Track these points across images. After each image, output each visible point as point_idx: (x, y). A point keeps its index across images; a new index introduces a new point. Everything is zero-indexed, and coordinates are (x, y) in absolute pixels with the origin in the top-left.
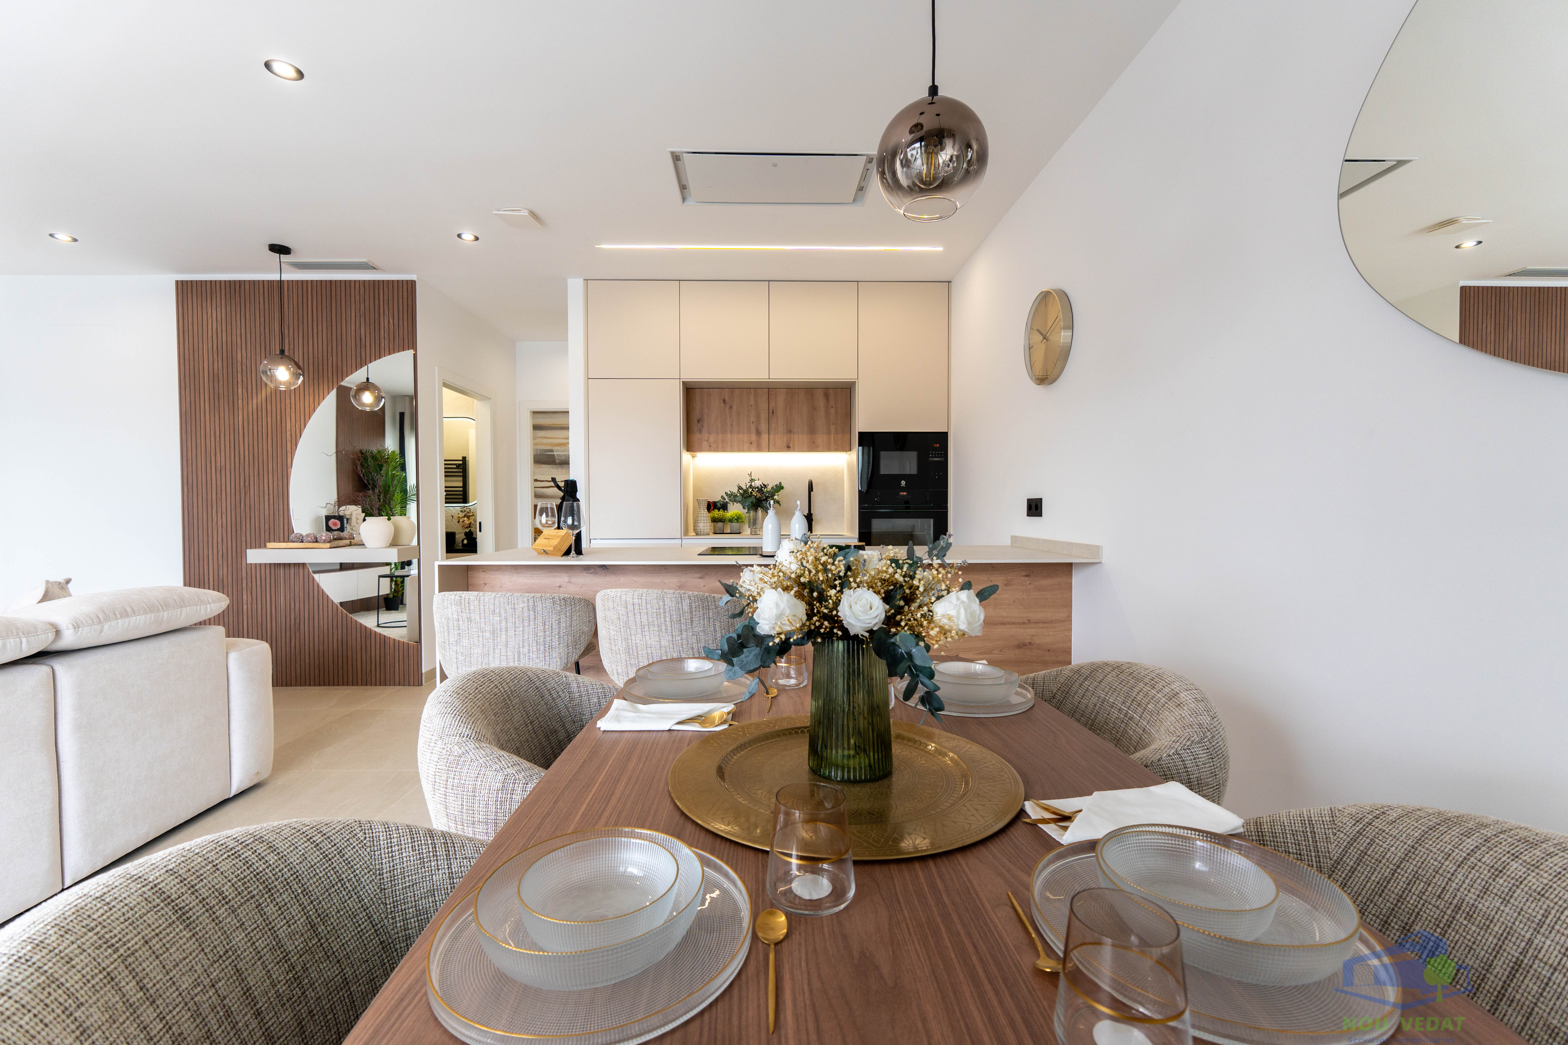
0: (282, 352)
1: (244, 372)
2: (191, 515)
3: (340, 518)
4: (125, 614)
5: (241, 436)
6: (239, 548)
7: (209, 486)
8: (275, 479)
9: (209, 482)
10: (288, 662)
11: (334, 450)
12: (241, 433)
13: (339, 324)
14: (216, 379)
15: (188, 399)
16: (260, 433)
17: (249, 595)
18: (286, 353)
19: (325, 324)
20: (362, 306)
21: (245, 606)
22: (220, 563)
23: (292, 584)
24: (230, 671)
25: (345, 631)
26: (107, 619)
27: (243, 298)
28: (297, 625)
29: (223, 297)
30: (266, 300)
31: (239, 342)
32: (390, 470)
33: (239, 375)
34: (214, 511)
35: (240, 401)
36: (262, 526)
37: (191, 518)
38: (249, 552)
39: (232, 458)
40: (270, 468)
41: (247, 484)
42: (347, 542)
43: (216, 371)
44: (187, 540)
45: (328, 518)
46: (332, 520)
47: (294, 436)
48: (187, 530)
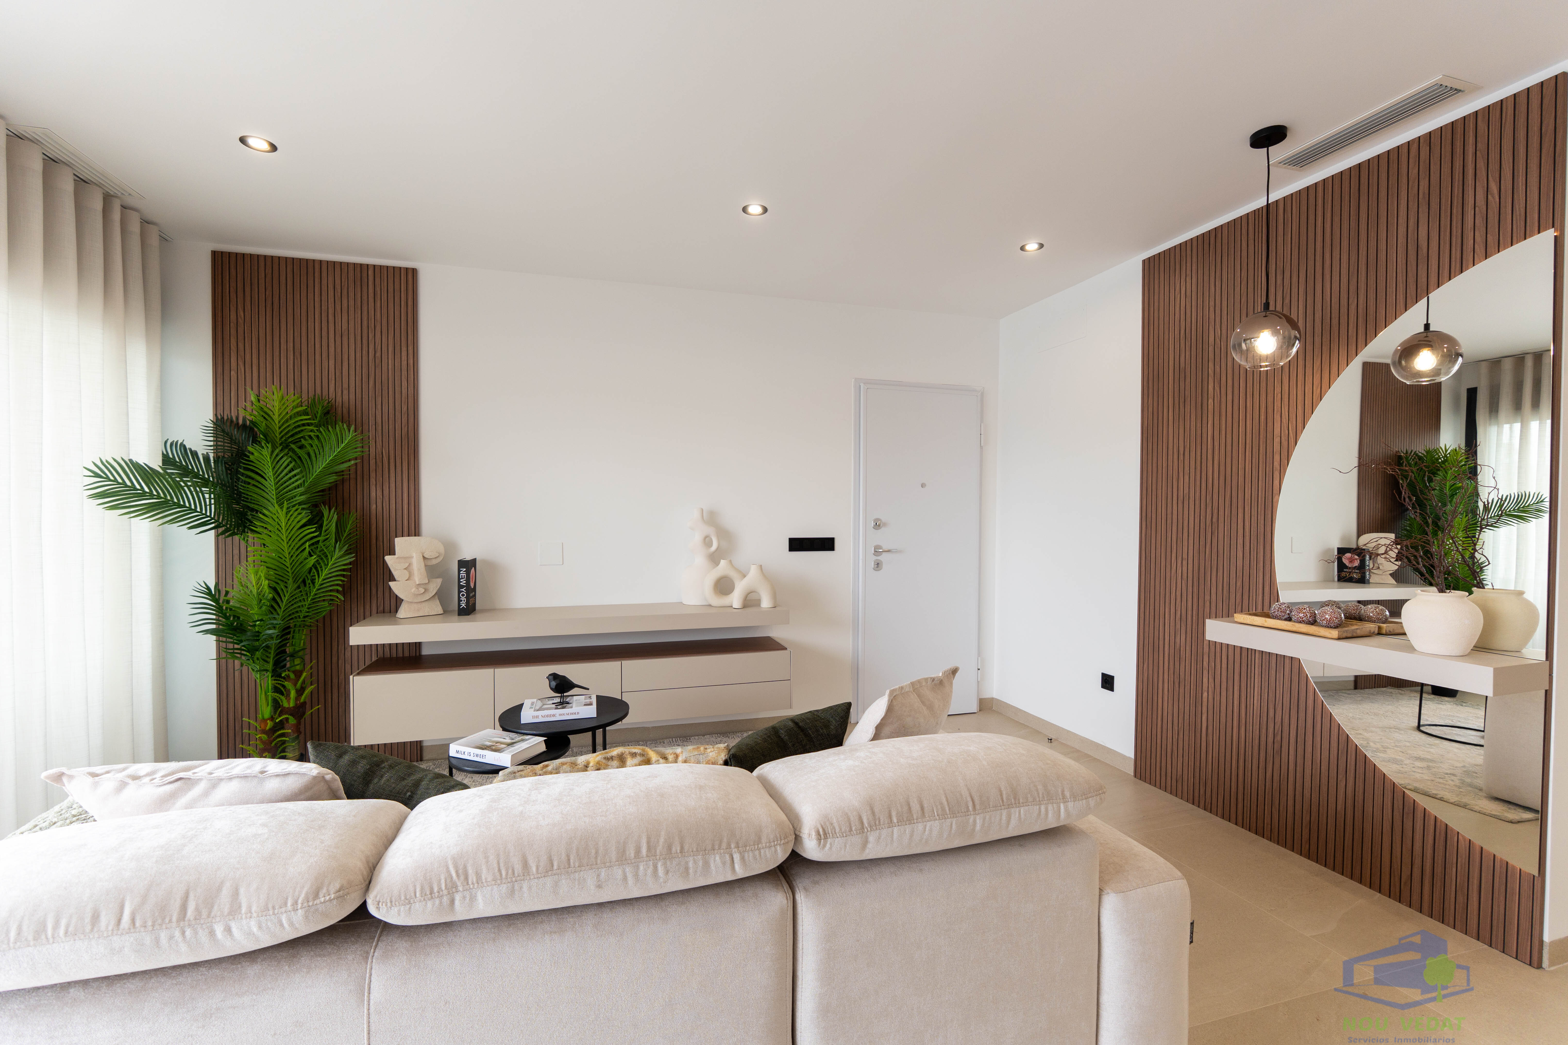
0: (1267, 306)
1: (1217, 360)
2: (1148, 558)
3: (1359, 552)
4: (907, 818)
5: (1210, 451)
6: (1201, 610)
7: (1169, 521)
8: (1254, 513)
9: (1169, 516)
10: (1261, 798)
11: (1355, 463)
12: (1210, 446)
13: (1373, 235)
14: (1182, 375)
15: (1150, 409)
16: (1235, 444)
17: (1211, 680)
18: (1272, 308)
19: (1345, 243)
20: (1424, 184)
21: (1205, 695)
22: (1178, 626)
23: (1272, 679)
24: (1103, 929)
25: (1360, 783)
26: (875, 824)
27: (1218, 252)
28: (1277, 746)
29: (1194, 260)
30: (1251, 242)
31: (1212, 316)
32: (1447, 479)
33: (1211, 365)
34: (1174, 555)
35: (1211, 401)
36: (1233, 582)
37: (1148, 562)
38: (1209, 623)
39: (1198, 483)
40: (1248, 496)
41: (1215, 520)
42: (1372, 627)
43: (1182, 365)
44: (1143, 590)
45: (1342, 551)
46: (1348, 555)
47: (1285, 443)
48: (1143, 577)
